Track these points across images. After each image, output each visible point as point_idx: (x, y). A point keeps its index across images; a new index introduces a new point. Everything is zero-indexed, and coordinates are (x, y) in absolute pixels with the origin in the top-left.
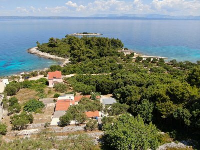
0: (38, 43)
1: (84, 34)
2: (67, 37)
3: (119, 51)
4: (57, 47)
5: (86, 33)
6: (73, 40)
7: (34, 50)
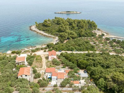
0: (36, 23)
1: (67, 12)
2: (55, 18)
3: (93, 32)
4: (49, 27)
5: (69, 12)
6: (60, 21)
7: (34, 28)
